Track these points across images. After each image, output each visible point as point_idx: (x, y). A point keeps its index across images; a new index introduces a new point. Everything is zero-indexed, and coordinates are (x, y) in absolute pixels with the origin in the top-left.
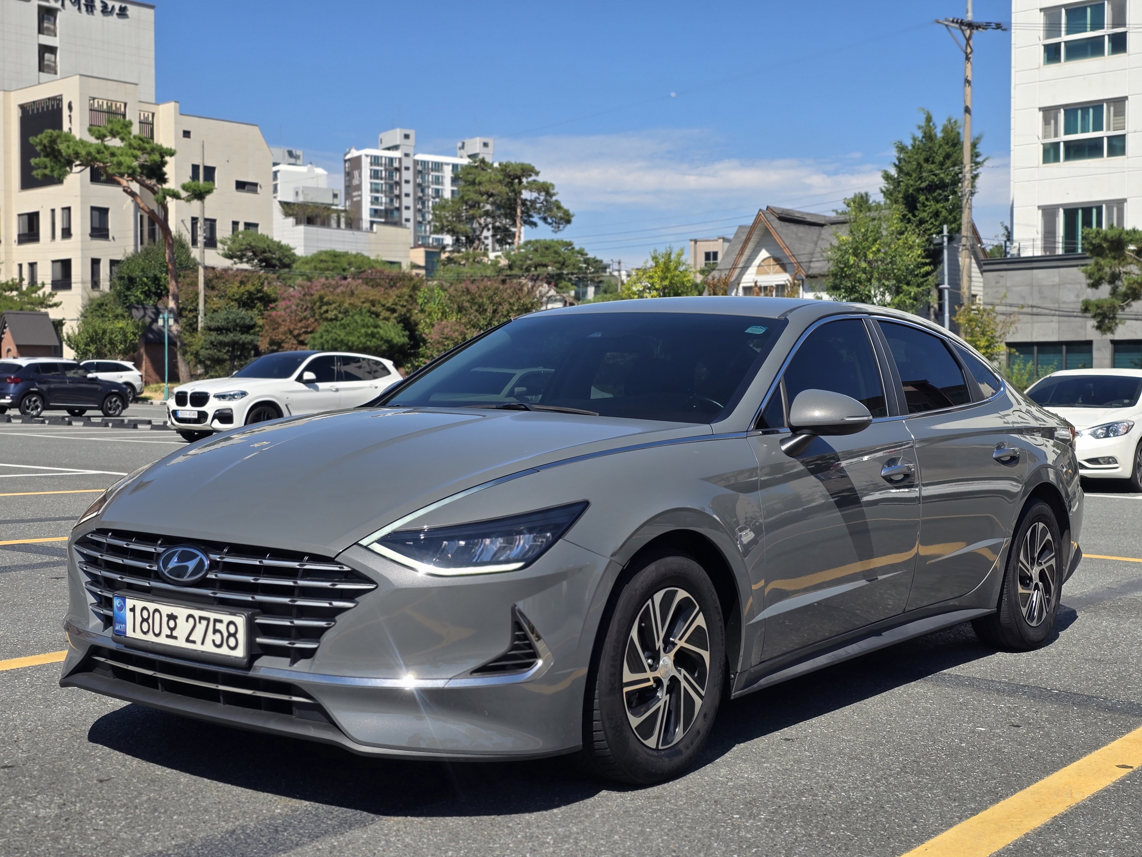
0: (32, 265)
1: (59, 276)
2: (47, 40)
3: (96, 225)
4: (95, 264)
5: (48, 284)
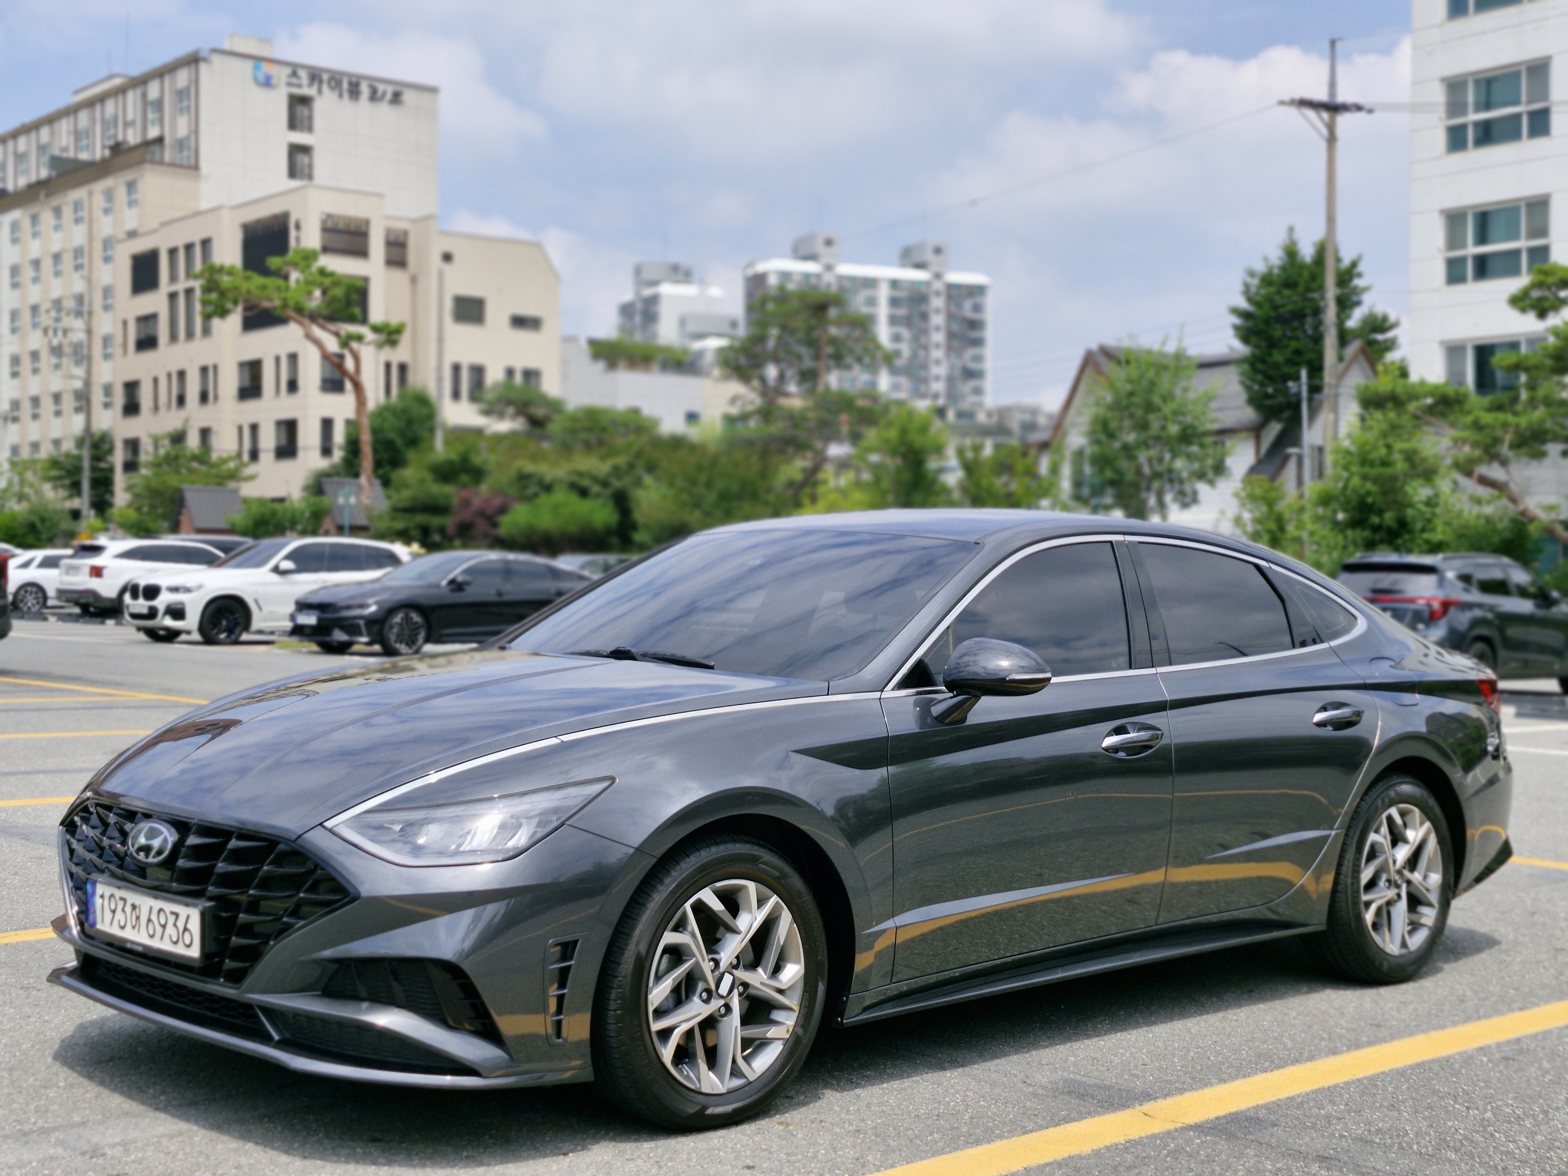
0: (254, 428)
1: (284, 441)
2: (300, 138)
3: (328, 375)
4: (327, 424)
5: (267, 451)
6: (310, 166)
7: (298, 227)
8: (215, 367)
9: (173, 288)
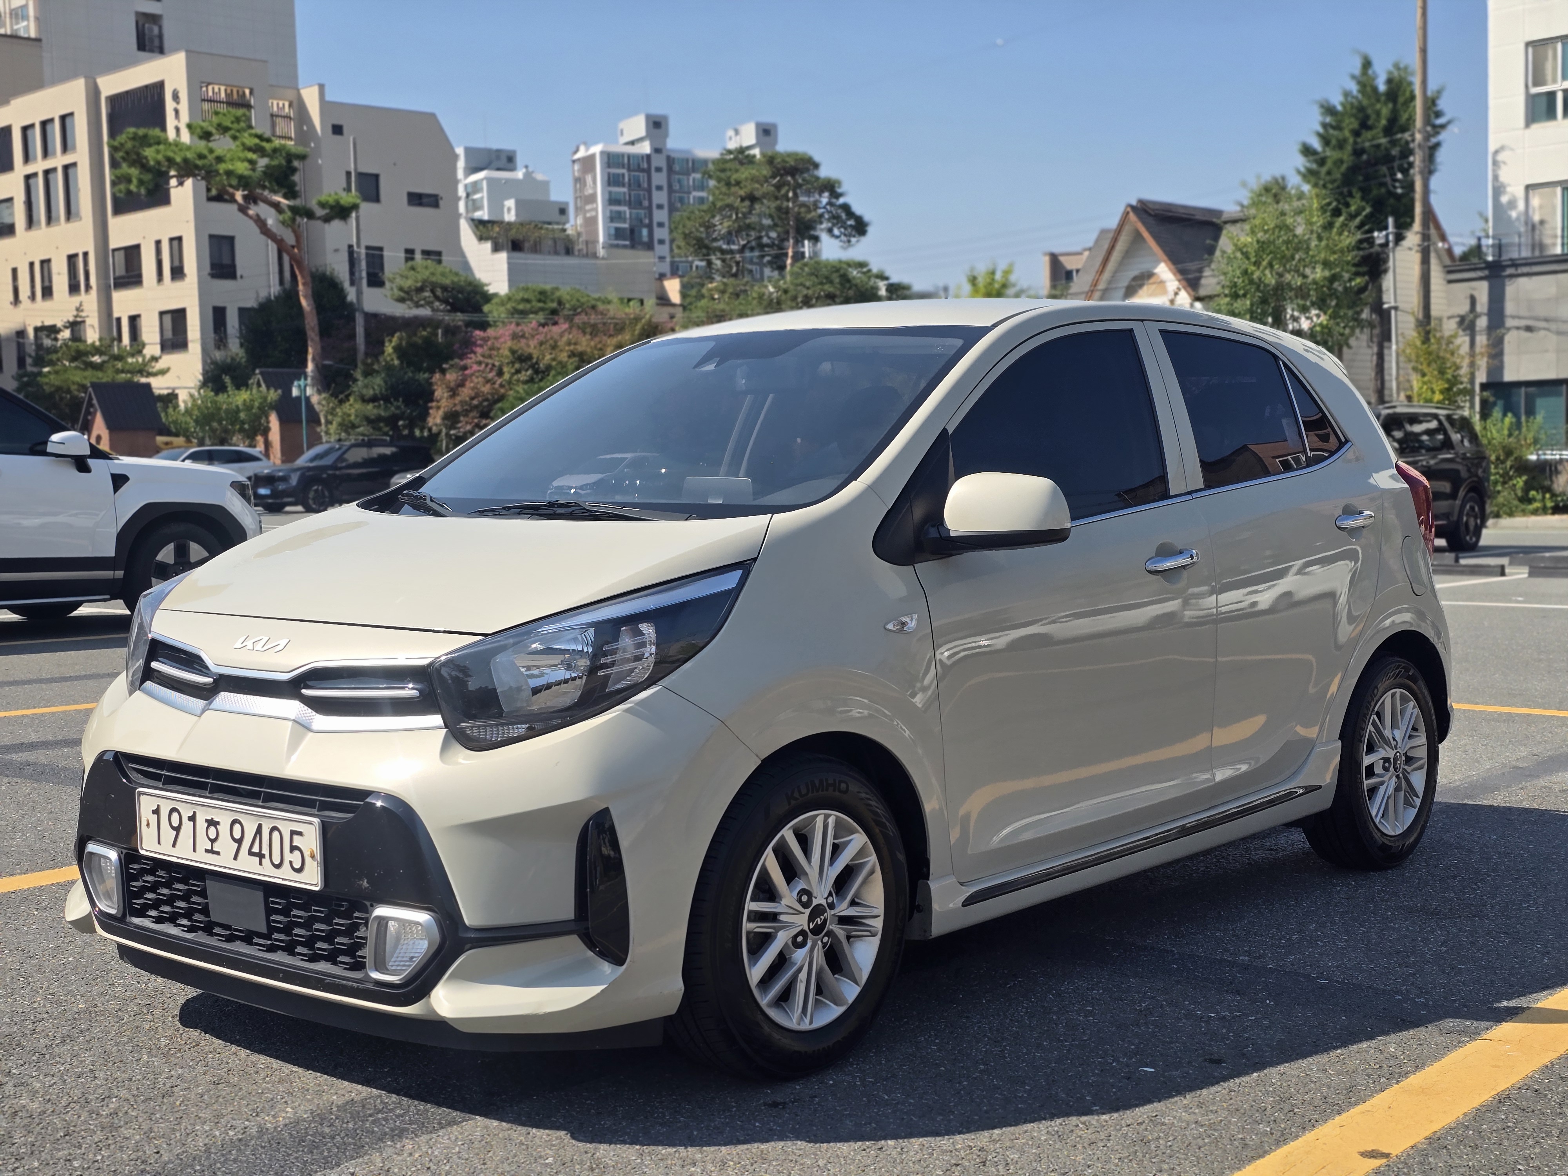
0: (134, 320)
1: (170, 332)
2: (147, 6)
3: (219, 260)
4: (219, 314)
5: (155, 344)
6: (161, 37)
7: (176, 97)
8: (86, 254)
9: (30, 169)
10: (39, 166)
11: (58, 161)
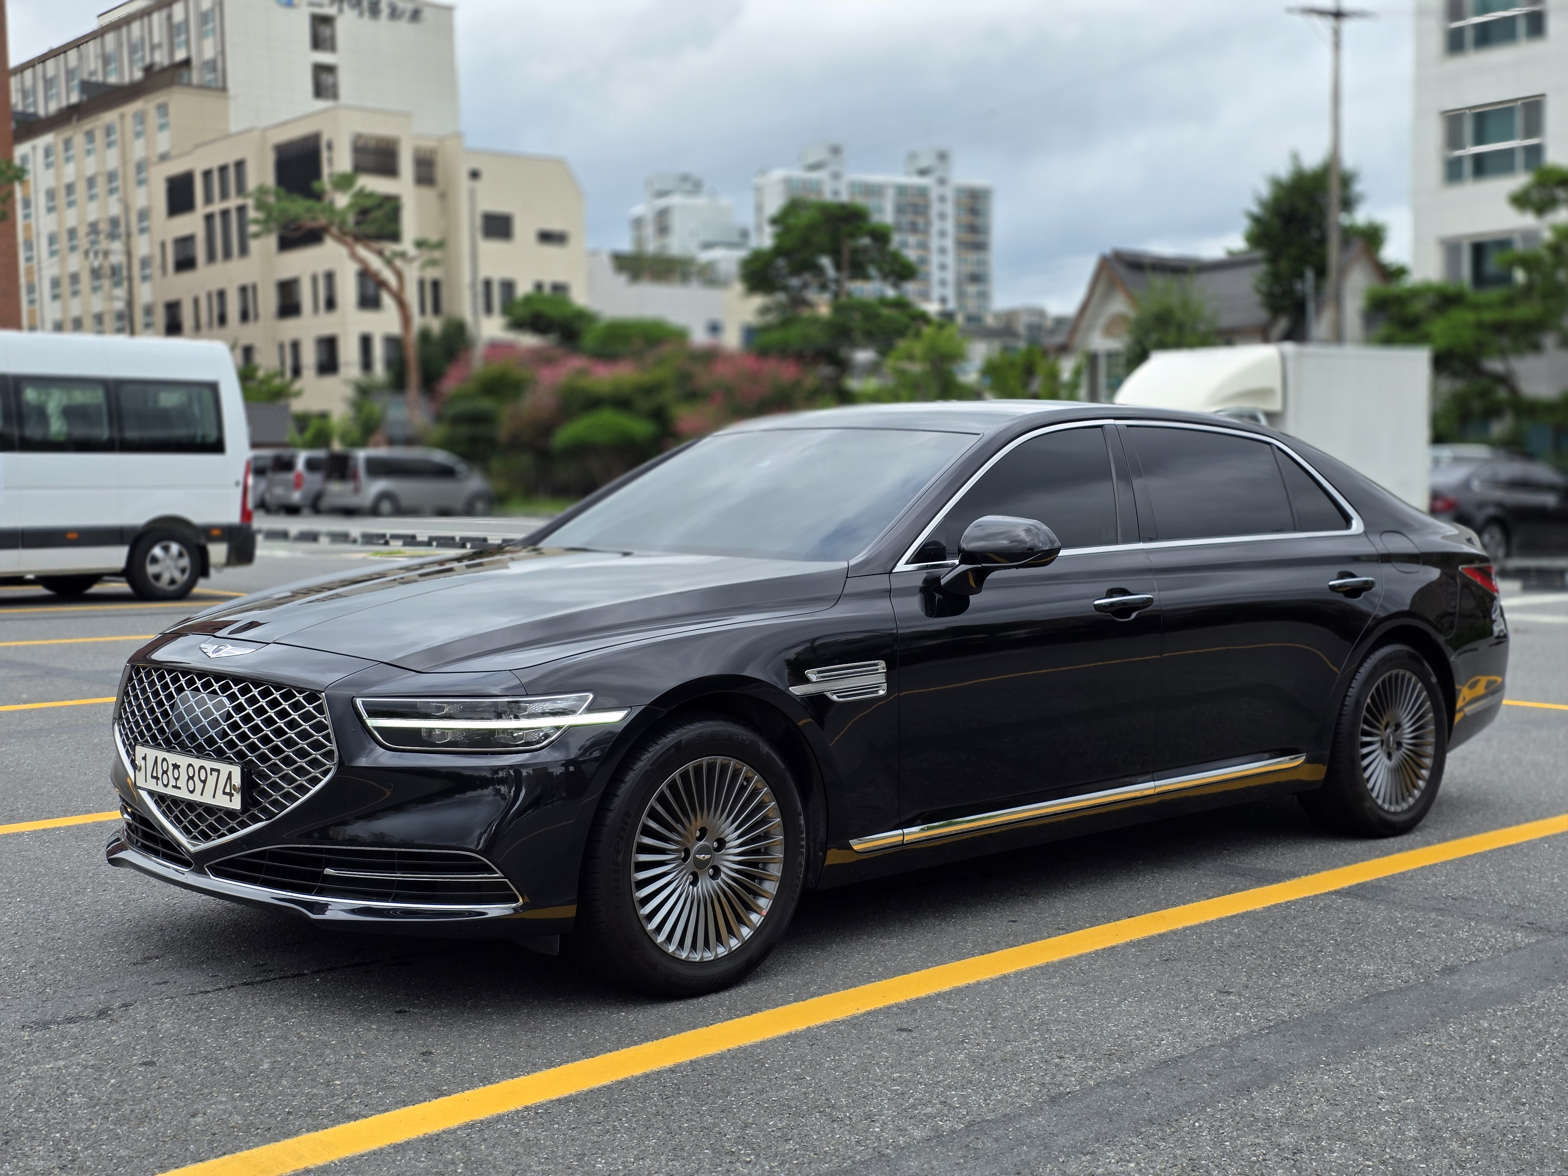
0: (295, 346)
1: (324, 358)
2: (324, 58)
3: (366, 292)
4: (366, 342)
5: (309, 367)
6: (335, 86)
7: (329, 147)
8: (254, 288)
9: (209, 209)
10: (217, 207)
11: (233, 203)
